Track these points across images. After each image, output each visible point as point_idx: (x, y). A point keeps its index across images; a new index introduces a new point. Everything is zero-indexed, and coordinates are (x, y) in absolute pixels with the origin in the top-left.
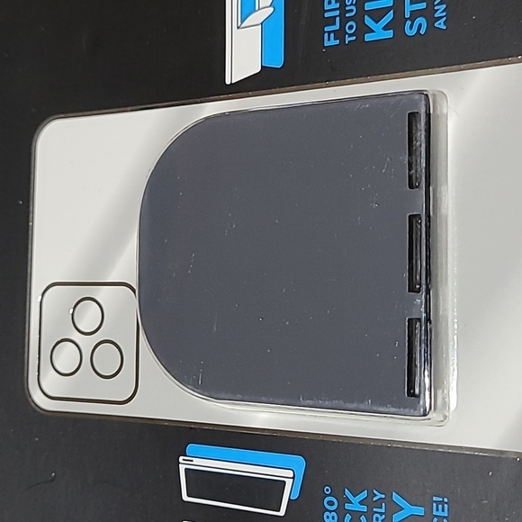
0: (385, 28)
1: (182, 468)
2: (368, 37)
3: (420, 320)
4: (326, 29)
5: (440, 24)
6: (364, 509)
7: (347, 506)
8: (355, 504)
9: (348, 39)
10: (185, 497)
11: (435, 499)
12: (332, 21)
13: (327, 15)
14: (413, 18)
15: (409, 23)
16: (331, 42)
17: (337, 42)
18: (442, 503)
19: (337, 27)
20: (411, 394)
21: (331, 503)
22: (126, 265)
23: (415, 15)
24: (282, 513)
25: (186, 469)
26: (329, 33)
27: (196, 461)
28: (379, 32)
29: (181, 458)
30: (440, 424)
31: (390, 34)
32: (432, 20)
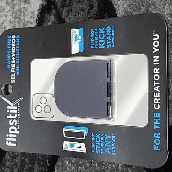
0: (103, 46)
1: (64, 131)
2: (100, 47)
3: (109, 102)
4: (92, 45)
5: (113, 46)
6: (100, 137)
7: (96, 137)
8: (98, 136)
9: (96, 47)
10: (64, 137)
11: (113, 135)
12: (93, 43)
13: (92, 42)
14: (108, 45)
15: (107, 45)
16: (93, 47)
17: (94, 48)
18: (114, 136)
19: (94, 45)
20: (108, 115)
21: (93, 136)
22: (52, 89)
23: (109, 44)
24: (84, 139)
25: (65, 131)
26: (92, 46)
27: (67, 129)
28: (102, 46)
29: (63, 129)
30: (113, 121)
31: (104, 47)
32: (112, 45)
